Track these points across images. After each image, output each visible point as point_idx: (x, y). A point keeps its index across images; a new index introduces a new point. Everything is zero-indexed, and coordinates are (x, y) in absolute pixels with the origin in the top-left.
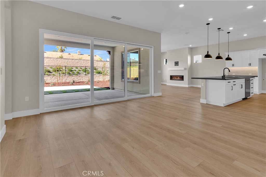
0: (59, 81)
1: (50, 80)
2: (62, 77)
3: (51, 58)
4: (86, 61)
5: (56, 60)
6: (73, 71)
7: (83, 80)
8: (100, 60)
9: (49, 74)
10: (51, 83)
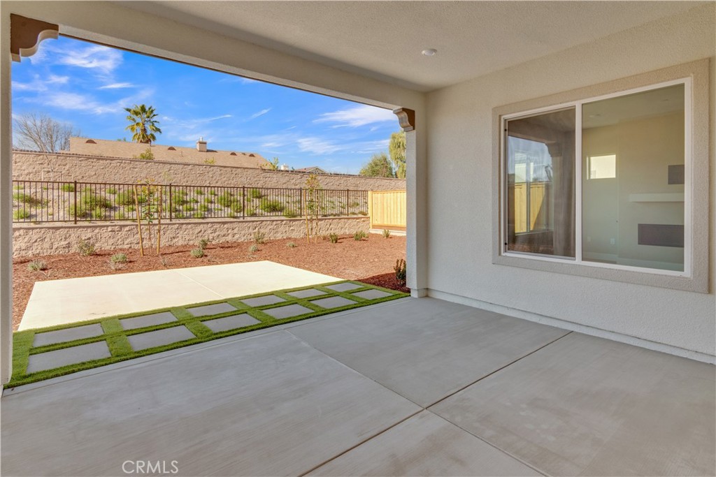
0: (146, 243)
1: (111, 241)
2: (157, 227)
3: (112, 159)
4: (229, 169)
5: (131, 166)
6: (187, 202)
7: (237, 236)
8: (272, 168)
9: (108, 214)
10: (115, 251)
